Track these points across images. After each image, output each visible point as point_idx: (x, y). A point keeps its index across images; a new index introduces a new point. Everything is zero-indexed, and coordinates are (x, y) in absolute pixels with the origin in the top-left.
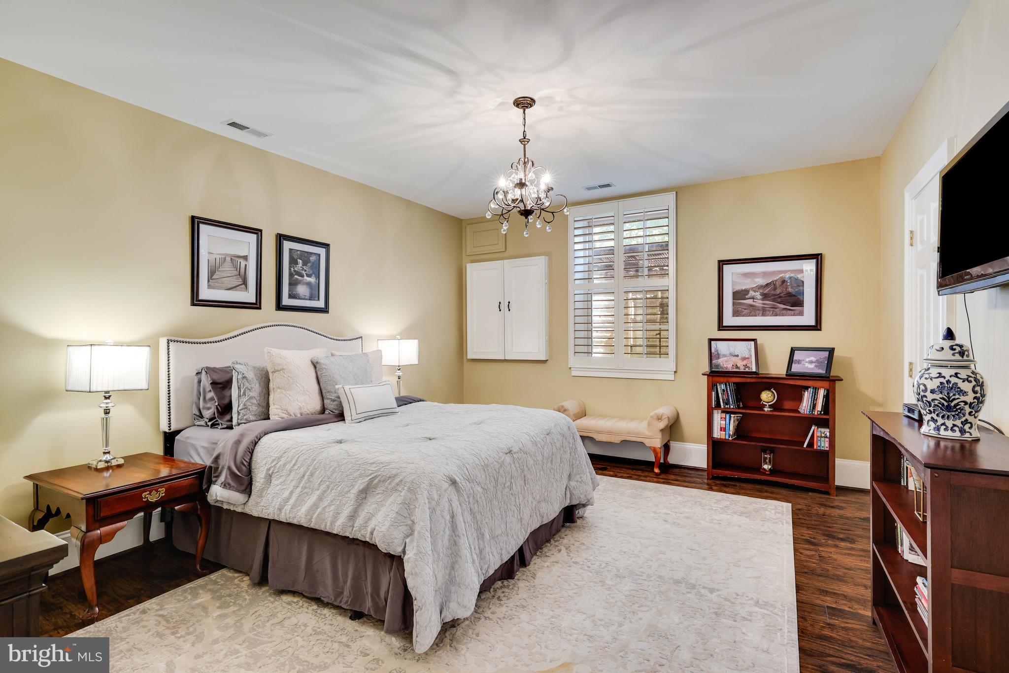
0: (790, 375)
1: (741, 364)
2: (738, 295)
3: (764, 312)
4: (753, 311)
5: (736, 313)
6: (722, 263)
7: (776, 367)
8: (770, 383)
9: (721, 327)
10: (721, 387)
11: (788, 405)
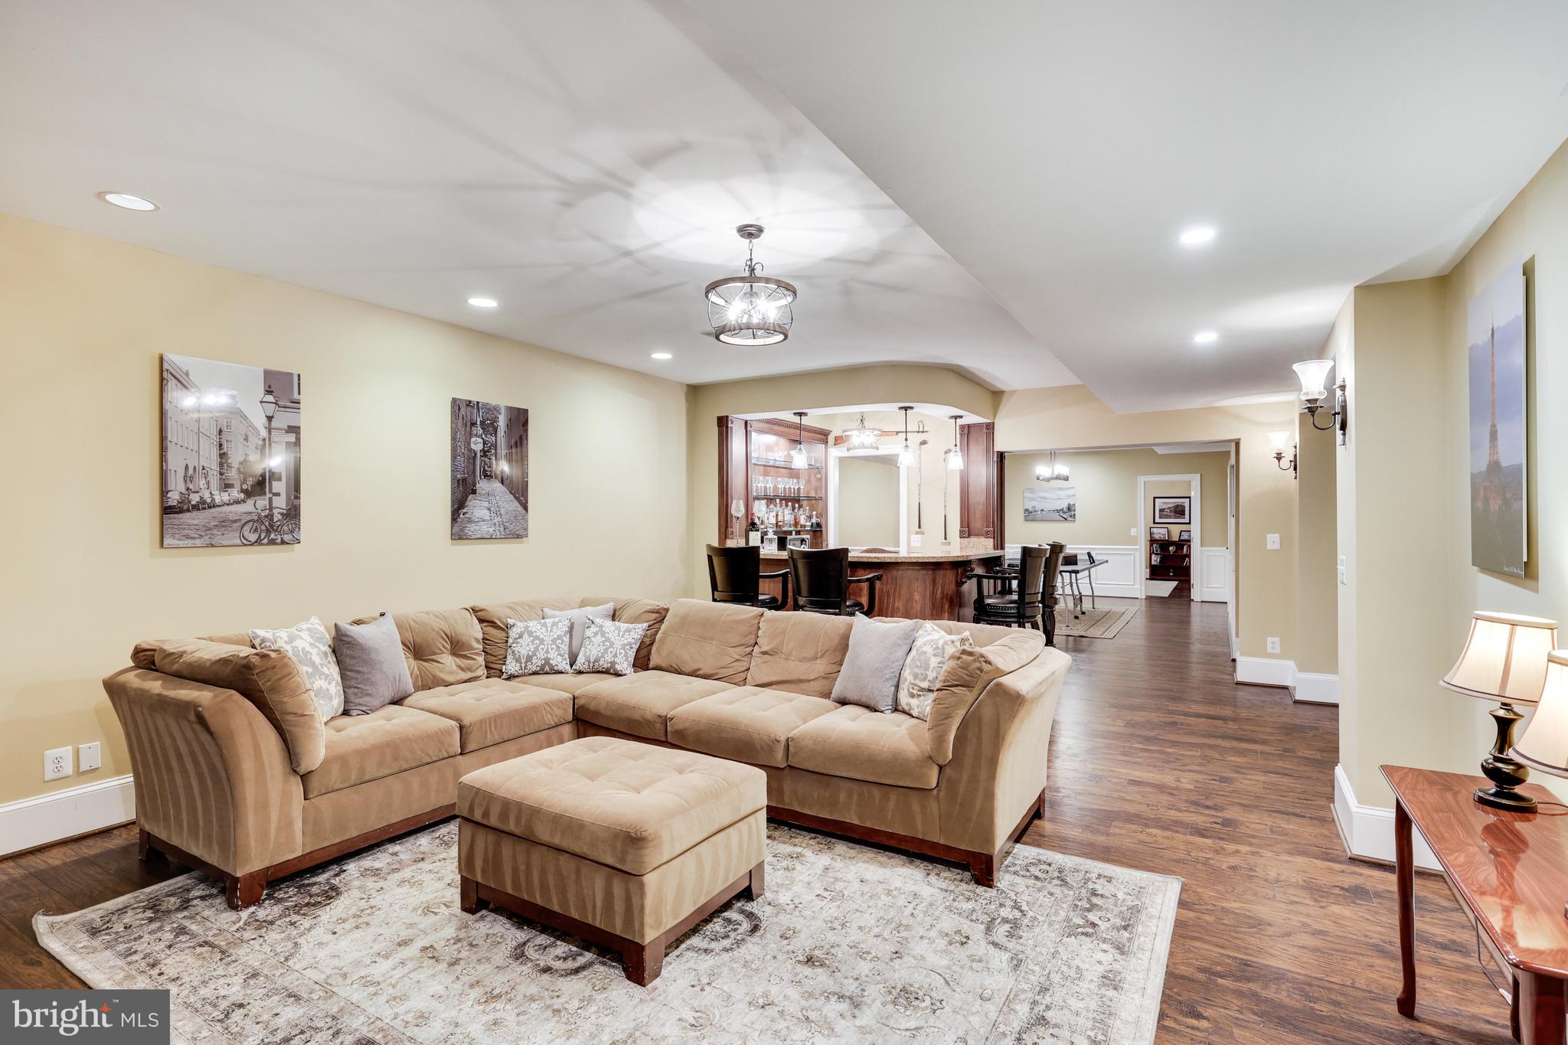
0: (1180, 540)
1: (1162, 536)
2: (1161, 510)
3: (1170, 517)
4: (1167, 517)
5: (1160, 517)
6: (1155, 498)
7: (1175, 538)
8: (1173, 543)
9: (1154, 523)
10: (1154, 545)
11: (1179, 551)
